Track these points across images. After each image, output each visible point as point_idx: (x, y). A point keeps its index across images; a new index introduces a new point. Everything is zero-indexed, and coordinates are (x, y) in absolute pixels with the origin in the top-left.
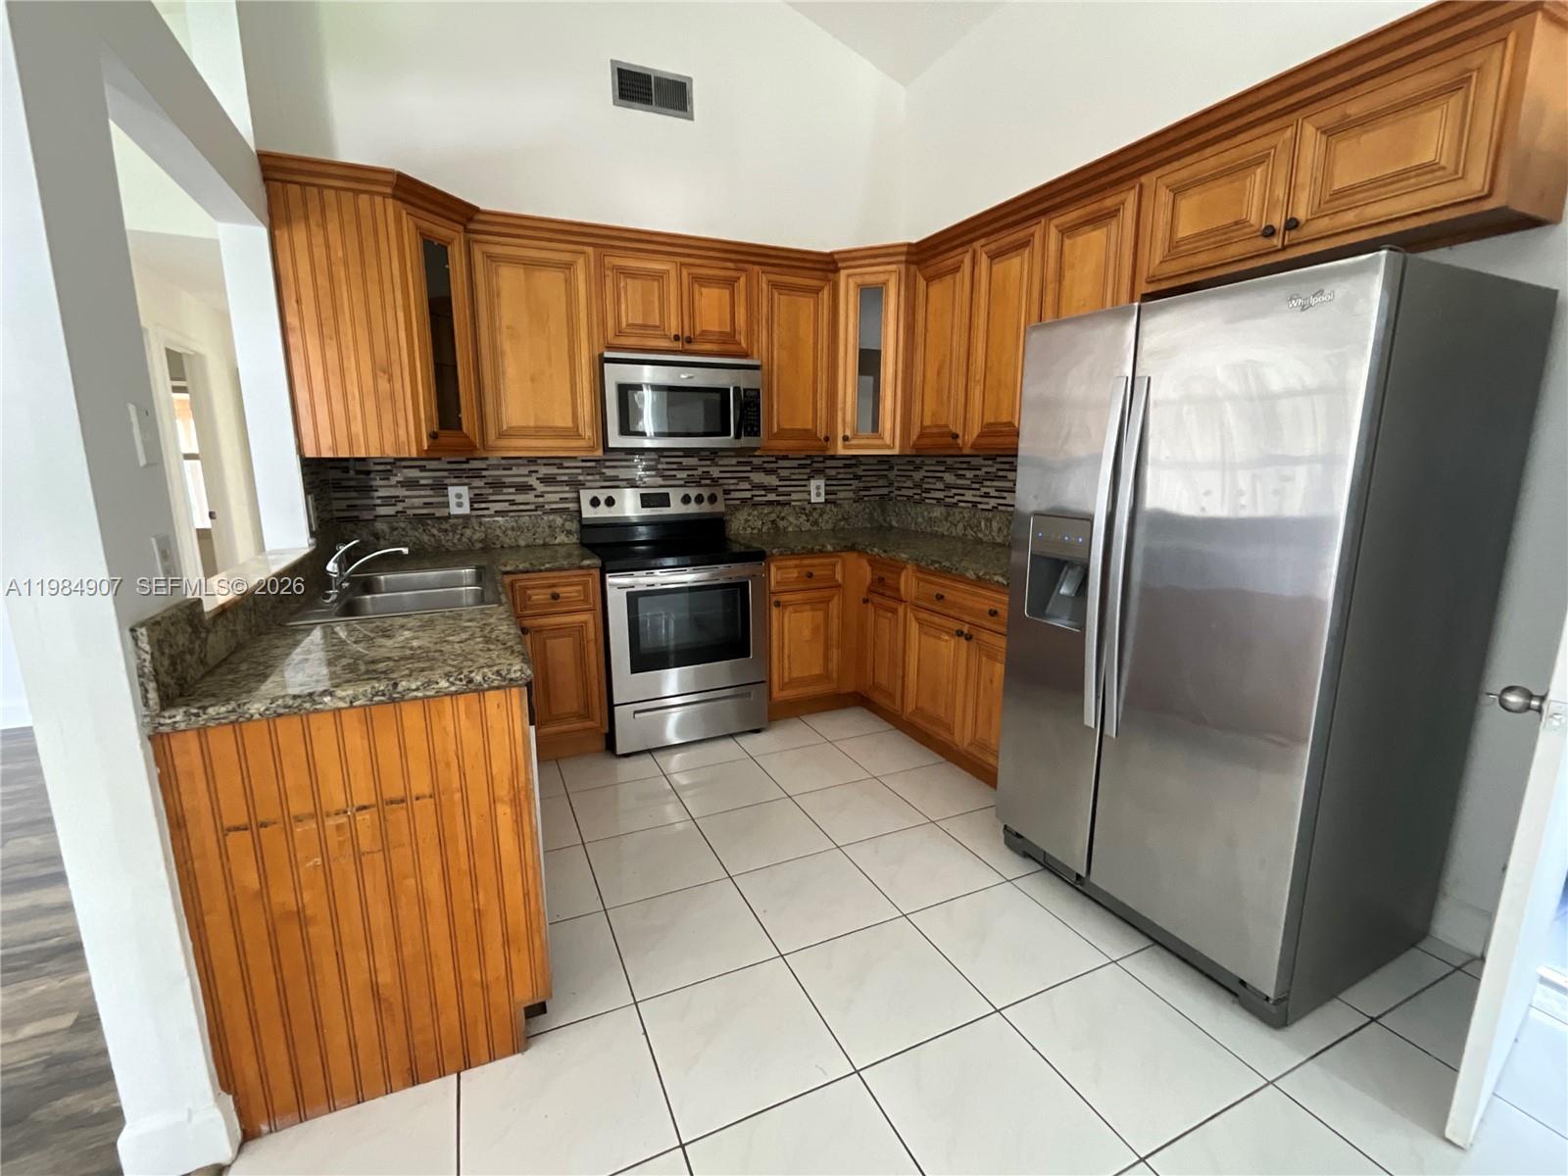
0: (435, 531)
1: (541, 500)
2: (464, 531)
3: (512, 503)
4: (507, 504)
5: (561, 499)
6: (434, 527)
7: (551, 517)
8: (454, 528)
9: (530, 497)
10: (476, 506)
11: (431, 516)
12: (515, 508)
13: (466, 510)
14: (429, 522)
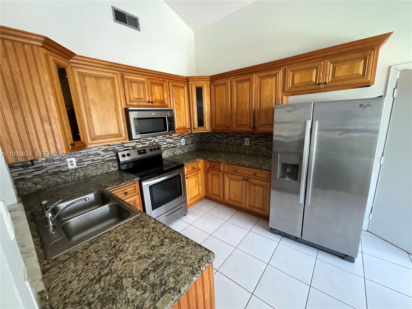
0: (63, 177)
1: (103, 158)
2: (75, 174)
3: (93, 160)
4: (91, 161)
5: (110, 156)
6: (62, 175)
7: (108, 163)
8: (71, 174)
9: (99, 157)
10: (79, 164)
11: (61, 171)
12: (94, 162)
13: (75, 166)
14: (60, 173)
